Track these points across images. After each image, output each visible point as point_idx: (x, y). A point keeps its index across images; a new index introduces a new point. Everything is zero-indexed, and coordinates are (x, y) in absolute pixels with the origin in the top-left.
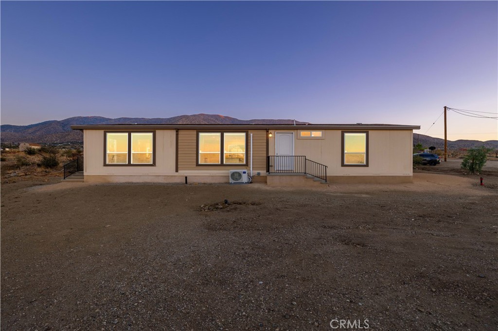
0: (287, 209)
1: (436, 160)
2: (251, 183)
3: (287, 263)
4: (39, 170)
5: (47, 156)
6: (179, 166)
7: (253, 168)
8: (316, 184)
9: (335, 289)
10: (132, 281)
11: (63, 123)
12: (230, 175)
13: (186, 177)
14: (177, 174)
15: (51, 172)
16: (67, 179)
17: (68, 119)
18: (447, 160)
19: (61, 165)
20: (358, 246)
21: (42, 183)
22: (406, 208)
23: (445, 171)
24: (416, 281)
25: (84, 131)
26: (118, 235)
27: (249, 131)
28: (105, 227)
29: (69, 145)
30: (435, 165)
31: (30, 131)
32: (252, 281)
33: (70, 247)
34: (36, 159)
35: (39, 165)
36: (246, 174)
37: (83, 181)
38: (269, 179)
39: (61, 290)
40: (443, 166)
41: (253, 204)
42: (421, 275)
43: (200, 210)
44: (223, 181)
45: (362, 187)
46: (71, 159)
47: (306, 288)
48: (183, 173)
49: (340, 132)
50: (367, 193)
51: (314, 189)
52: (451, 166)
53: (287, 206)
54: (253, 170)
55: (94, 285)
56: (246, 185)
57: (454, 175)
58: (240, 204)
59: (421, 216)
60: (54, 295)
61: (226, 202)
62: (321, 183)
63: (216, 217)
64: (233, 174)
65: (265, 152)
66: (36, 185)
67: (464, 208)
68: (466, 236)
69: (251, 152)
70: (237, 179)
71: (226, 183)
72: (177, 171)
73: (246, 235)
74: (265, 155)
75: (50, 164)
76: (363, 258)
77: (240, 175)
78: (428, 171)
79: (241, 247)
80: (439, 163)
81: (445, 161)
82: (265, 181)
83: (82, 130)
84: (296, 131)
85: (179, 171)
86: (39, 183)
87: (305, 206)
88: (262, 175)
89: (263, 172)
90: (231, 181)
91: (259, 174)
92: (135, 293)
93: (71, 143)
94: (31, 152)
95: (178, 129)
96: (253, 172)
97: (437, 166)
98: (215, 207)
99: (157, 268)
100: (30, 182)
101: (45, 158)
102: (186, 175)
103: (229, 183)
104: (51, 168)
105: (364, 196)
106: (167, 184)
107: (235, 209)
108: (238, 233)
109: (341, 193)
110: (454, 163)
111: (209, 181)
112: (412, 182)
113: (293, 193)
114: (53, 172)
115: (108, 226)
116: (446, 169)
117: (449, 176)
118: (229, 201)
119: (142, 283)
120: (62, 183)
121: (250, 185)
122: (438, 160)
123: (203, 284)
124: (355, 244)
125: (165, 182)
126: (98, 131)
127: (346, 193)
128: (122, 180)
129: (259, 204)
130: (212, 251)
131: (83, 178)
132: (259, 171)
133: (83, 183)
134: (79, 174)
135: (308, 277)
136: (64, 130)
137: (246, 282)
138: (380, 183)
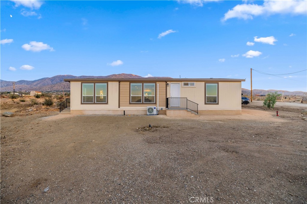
0: (184, 130)
1: (247, 101)
2: (158, 115)
3: (200, 164)
4: (43, 107)
5: (47, 98)
6: (120, 104)
7: (159, 105)
8: (193, 115)
9: (236, 181)
10: (121, 176)
11: (51, 79)
12: (147, 110)
13: (124, 111)
14: (119, 109)
15: (49, 108)
16: (61, 113)
17: (54, 77)
18: (252, 101)
19: (54, 104)
20: (234, 153)
21: (46, 115)
22: (247, 130)
23: (253, 107)
24: (277, 175)
25: (71, 82)
26: (101, 147)
27: (157, 82)
28: (92, 141)
29: (55, 92)
30: (247, 104)
31: (35, 84)
32: (187, 176)
33: (78, 154)
34: (41, 100)
35: (43, 104)
36: (155, 109)
37: (70, 114)
38: (168, 112)
39: (84, 182)
40: (251, 105)
41: (164, 127)
42: (279, 172)
43: (137, 131)
44: (143, 113)
45: (216, 117)
46: (59, 100)
47: (219, 180)
48: (122, 108)
49: (204, 83)
50: (221, 121)
51: (192, 118)
52: (255, 104)
53: (183, 128)
54: (159, 107)
55: (101, 178)
56: (156, 116)
57: (259, 110)
58: (157, 127)
59: (257, 135)
60: (82, 185)
61: (150, 126)
62: (195, 115)
63: (149, 135)
64: (149, 109)
65: (165, 96)
66: (43, 116)
67: (276, 129)
68: (288, 146)
69: (158, 96)
70: (151, 112)
71: (145, 115)
72: (119, 107)
73: (170, 146)
74: (165, 97)
75: (49, 104)
76: (240, 160)
77: (152, 110)
78: (245, 107)
79: (170, 154)
80: (249, 103)
81: (251, 102)
82: (165, 114)
83: (69, 81)
84: (181, 82)
85: (120, 107)
86: (44, 115)
87: (193, 128)
88: (163, 110)
89: (164, 108)
90: (148, 113)
91: (162, 109)
92: (126, 184)
93: (56, 91)
94: (37, 97)
95: (120, 81)
96: (159, 108)
97: (248, 105)
98: (144, 129)
99: (131, 168)
100: (40, 115)
101: (46, 100)
102: (124, 110)
103: (147, 115)
104: (49, 106)
105: (220, 122)
106: (115, 115)
107: (156, 130)
108: (165, 145)
109: (207, 120)
110: (256, 103)
111: (136, 113)
112: (240, 114)
113: (182, 120)
114: (51, 108)
115: (94, 141)
116: (253, 106)
117: (257, 110)
118: (152, 125)
119: (127, 177)
120: (59, 115)
121: (158, 116)
122: (248, 101)
123: (161, 178)
124: (231, 152)
125: (113, 114)
126: (78, 82)
127: (210, 121)
128: (90, 113)
129: (167, 127)
130: (156, 157)
131: (70, 112)
132: (162, 107)
133: (70, 115)
134: (67, 109)
135: (216, 173)
136: (52, 83)
137: (184, 176)
138: (224, 115)
